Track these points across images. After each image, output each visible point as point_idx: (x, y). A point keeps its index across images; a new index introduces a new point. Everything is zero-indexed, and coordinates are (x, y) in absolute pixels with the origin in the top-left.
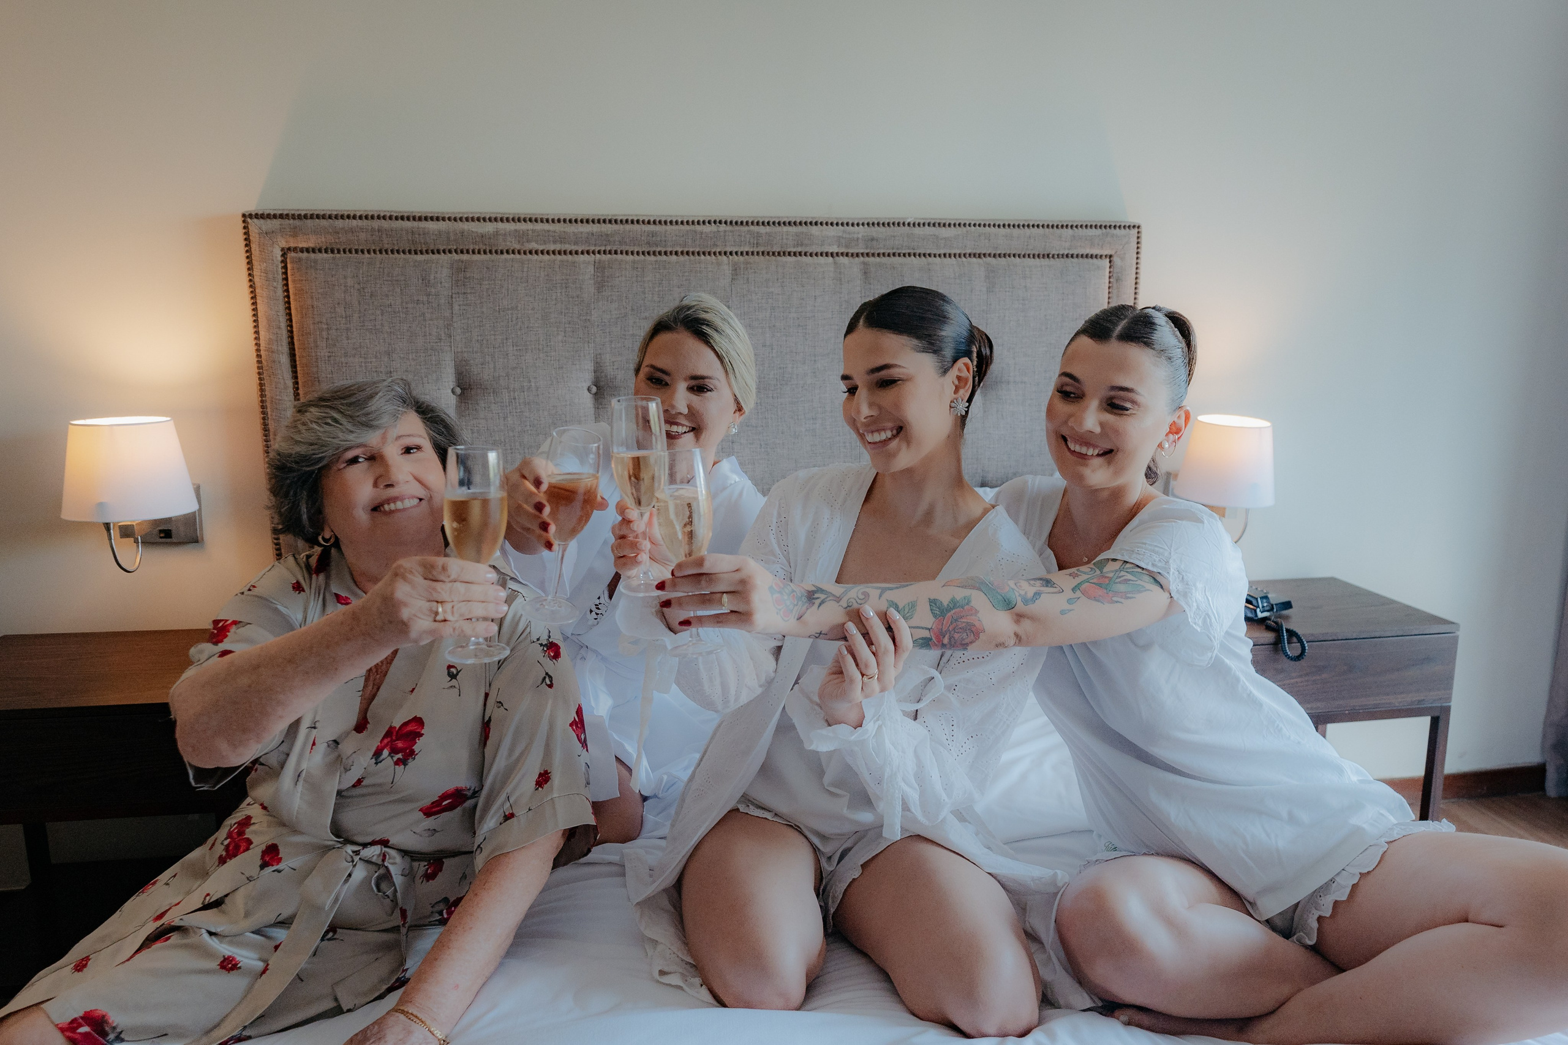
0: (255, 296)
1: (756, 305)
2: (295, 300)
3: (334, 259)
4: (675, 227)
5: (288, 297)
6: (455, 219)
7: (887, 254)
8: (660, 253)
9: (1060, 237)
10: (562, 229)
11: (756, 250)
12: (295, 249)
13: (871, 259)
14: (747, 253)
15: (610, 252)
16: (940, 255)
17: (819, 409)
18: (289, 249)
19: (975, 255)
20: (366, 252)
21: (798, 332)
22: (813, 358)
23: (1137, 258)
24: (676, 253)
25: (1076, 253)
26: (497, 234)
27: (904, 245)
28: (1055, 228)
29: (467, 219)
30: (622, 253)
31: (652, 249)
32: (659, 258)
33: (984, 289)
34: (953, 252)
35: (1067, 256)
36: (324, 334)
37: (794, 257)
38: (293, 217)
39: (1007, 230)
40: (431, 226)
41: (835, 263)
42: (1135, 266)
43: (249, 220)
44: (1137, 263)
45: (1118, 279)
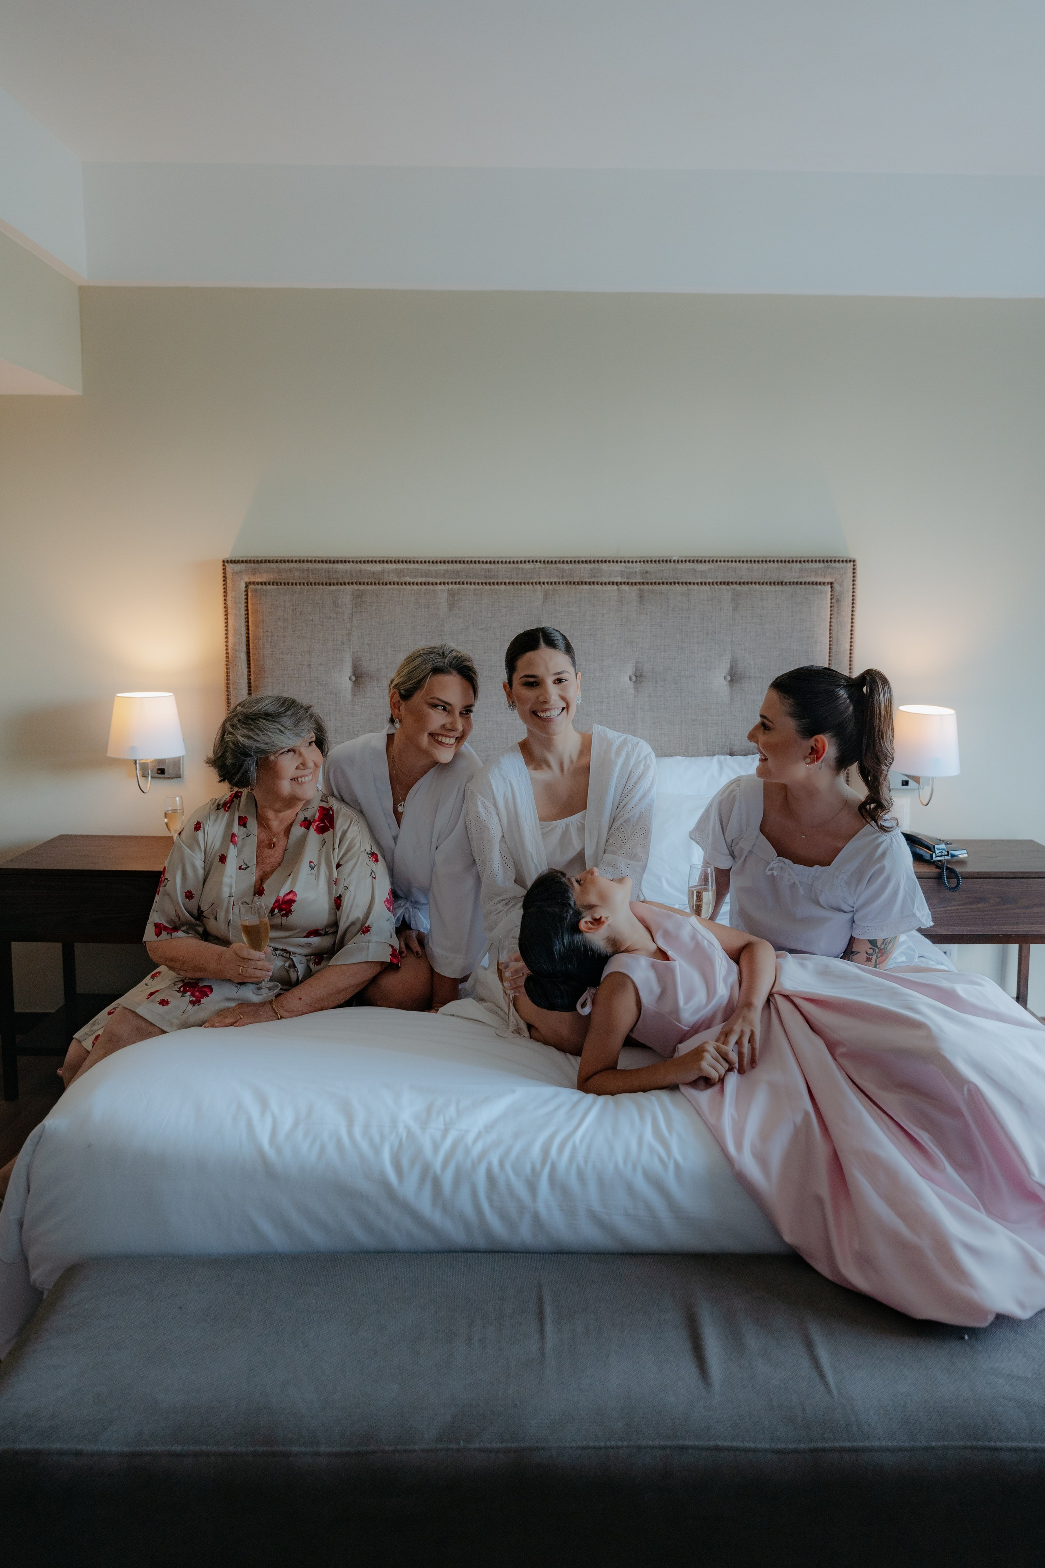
0: (227, 614)
1: (560, 620)
2: (252, 616)
3: (278, 589)
4: (504, 566)
5: (247, 614)
6: (357, 562)
7: (657, 583)
8: (493, 583)
9: (791, 569)
10: (427, 568)
11: (561, 581)
12: (254, 583)
13: (645, 587)
14: (555, 583)
15: (459, 583)
16: (697, 583)
17: (605, 695)
18: (250, 583)
19: (724, 583)
20: (298, 585)
21: (590, 639)
22: (601, 658)
23: (853, 585)
24: (505, 583)
25: (803, 581)
26: (383, 572)
27: (670, 576)
28: (787, 562)
29: (364, 562)
30: (467, 583)
31: (488, 581)
32: (493, 587)
33: (731, 608)
34: (707, 581)
35: (797, 583)
36: (269, 639)
37: (589, 586)
38: (254, 562)
39: (749, 565)
40: (341, 566)
41: (618, 591)
42: (851, 590)
43: (226, 564)
44: (853, 588)
45: (838, 601)
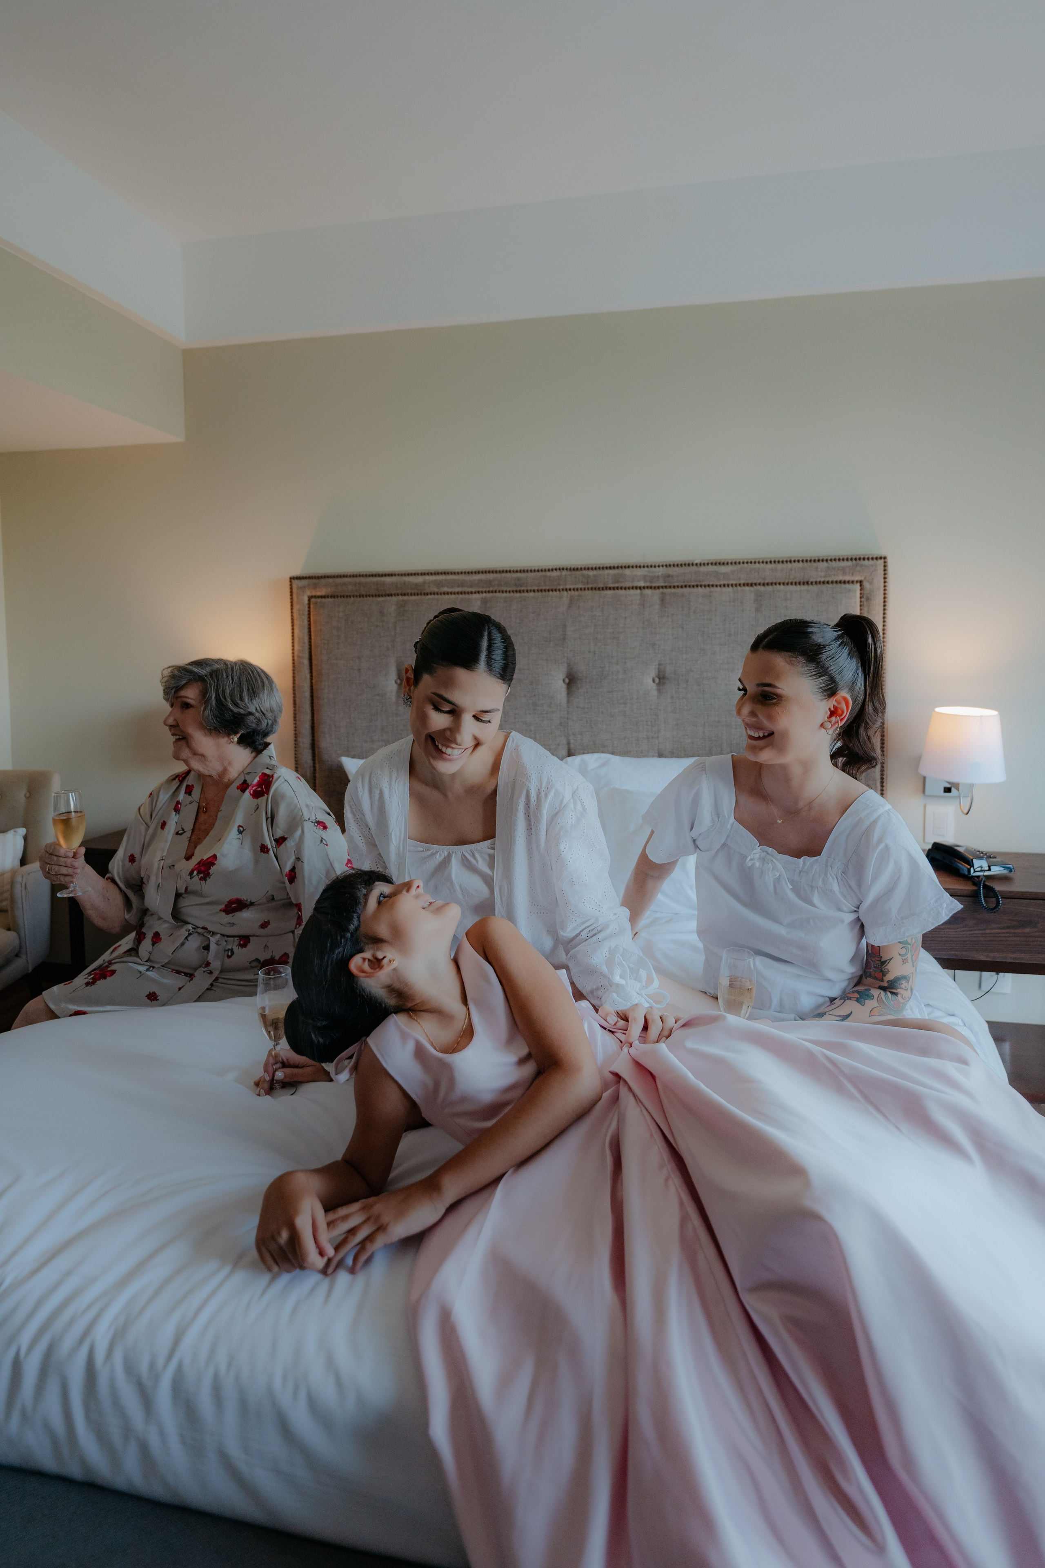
0: (294, 624)
2: (314, 626)
3: (334, 601)
4: (534, 574)
5: (310, 622)
6: (402, 575)
7: (680, 586)
8: (523, 591)
9: (817, 568)
10: (464, 578)
11: (587, 587)
12: (315, 597)
13: (668, 591)
14: (581, 589)
15: (492, 592)
16: (720, 586)
18: (312, 597)
19: (748, 585)
20: (351, 597)
23: (885, 582)
24: (534, 591)
25: (831, 580)
26: (424, 583)
27: (693, 579)
29: (408, 575)
30: (499, 592)
31: (519, 589)
32: (523, 594)
33: (753, 609)
34: (731, 582)
35: (824, 582)
36: (326, 646)
37: (613, 591)
38: (316, 578)
39: (773, 565)
40: (388, 580)
41: (641, 594)
42: (882, 588)
43: (293, 581)
44: (885, 586)
45: (868, 599)
